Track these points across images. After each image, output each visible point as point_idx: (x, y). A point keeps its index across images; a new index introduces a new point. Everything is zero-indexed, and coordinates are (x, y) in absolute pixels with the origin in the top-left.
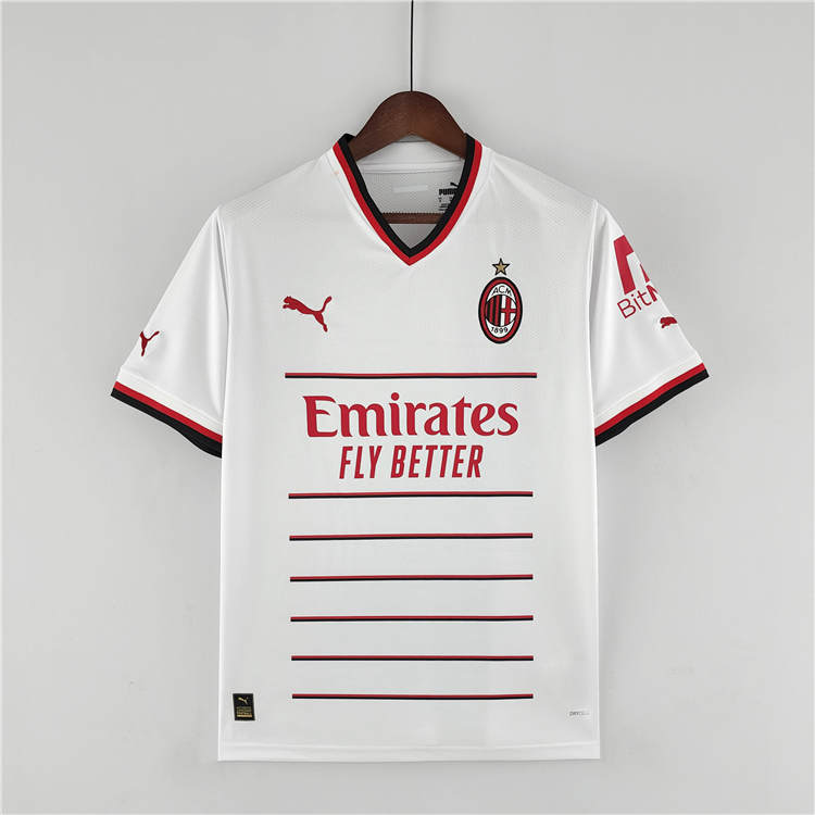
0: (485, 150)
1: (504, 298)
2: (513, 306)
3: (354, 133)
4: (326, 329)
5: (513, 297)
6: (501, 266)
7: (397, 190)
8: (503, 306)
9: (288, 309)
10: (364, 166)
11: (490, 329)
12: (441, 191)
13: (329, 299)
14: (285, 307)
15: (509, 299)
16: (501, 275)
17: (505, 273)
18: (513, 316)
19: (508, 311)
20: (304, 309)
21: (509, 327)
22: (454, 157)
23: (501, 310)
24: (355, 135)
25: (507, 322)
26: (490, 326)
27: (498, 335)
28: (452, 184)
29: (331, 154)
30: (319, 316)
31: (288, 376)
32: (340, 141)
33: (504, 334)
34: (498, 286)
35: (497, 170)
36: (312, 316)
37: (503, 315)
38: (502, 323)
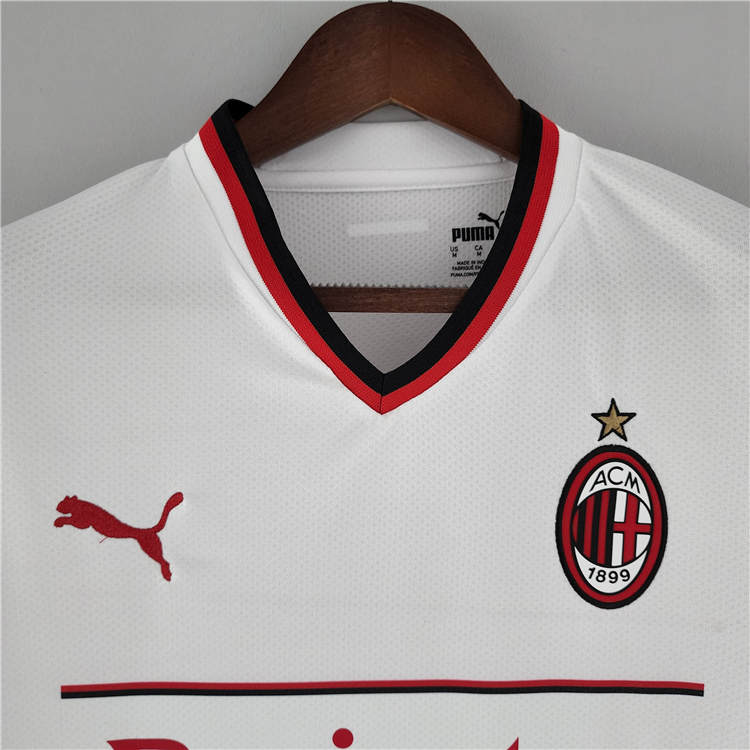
0: (567, 141)
1: (621, 498)
2: (644, 517)
3: (253, 98)
4: (167, 575)
5: (644, 495)
6: (613, 418)
7: (354, 230)
8: (619, 516)
9: (68, 528)
10: (273, 177)
11: (586, 574)
12: (457, 234)
13: (176, 499)
14: (59, 523)
15: (633, 501)
16: (613, 440)
17: (624, 438)
18: (643, 541)
19: (631, 528)
20: (111, 527)
21: (634, 568)
22: (488, 156)
23: (613, 527)
24: (254, 104)
25: (629, 556)
26: (585, 565)
27: (606, 587)
28: (483, 216)
29: (195, 147)
30: (150, 541)
31: (69, 693)
32: (216, 117)
33: (621, 585)
34: (606, 468)
35: (596, 181)
36: (132, 544)
37: (618, 539)
38: (617, 558)
